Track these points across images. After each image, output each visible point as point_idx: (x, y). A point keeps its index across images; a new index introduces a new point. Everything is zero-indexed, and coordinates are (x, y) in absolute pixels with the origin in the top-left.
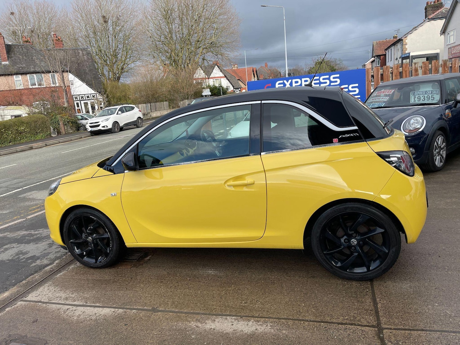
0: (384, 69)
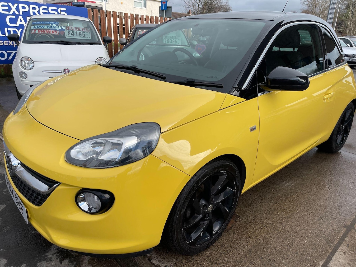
0: (101, 13)
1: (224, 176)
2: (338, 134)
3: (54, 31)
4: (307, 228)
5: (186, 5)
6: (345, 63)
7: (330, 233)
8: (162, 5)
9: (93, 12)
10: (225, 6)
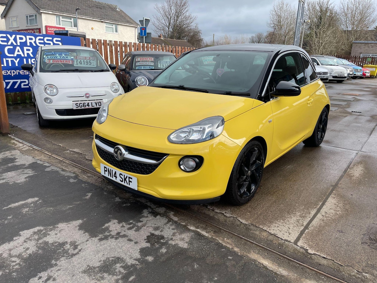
1: (256, 152)
2: (318, 131)
3: (67, 61)
4: (307, 188)
5: (156, 28)
6: (318, 79)
7: (323, 190)
8: (141, 31)
9: (86, 41)
10: (195, 29)
